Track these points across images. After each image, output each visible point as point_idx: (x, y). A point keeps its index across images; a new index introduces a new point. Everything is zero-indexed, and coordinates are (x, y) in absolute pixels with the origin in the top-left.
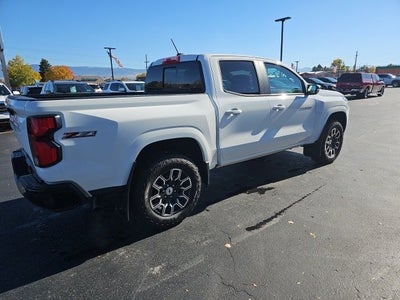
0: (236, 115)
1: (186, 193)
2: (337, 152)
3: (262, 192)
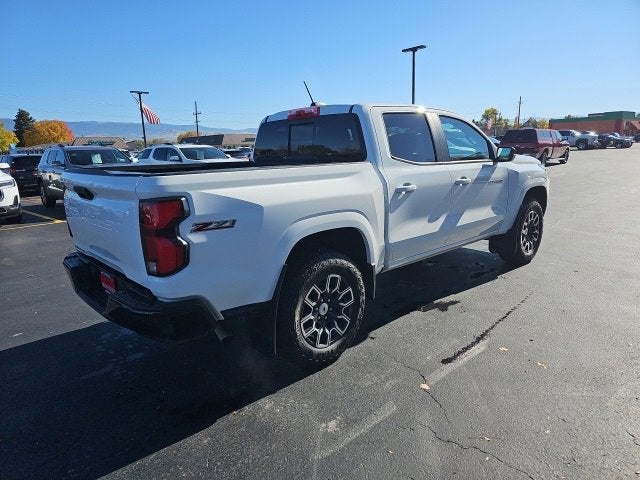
0: (409, 192)
1: (347, 311)
2: (536, 246)
3: (444, 307)
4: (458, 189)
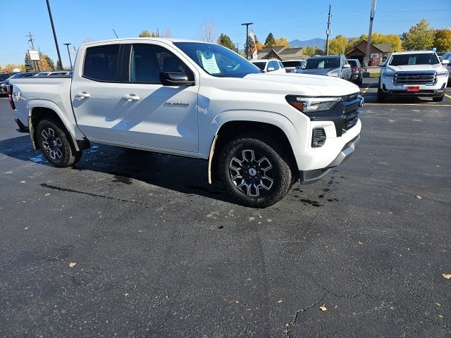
0: (86, 98)
4: (127, 102)
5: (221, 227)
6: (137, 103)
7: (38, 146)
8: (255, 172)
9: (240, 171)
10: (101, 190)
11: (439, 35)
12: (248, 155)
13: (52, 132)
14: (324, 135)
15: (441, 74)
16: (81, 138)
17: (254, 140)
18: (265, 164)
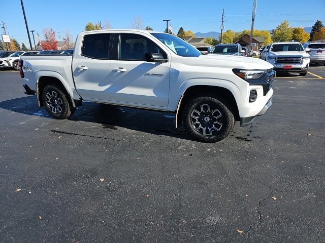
0: (84, 70)
4: (116, 73)
5: (191, 155)
6: (124, 74)
7: (43, 104)
8: (209, 119)
9: (198, 119)
10: (98, 134)
11: (296, 31)
12: (205, 108)
13: (54, 93)
14: (256, 94)
15: (306, 58)
16: (77, 98)
17: (210, 98)
18: (217, 114)
